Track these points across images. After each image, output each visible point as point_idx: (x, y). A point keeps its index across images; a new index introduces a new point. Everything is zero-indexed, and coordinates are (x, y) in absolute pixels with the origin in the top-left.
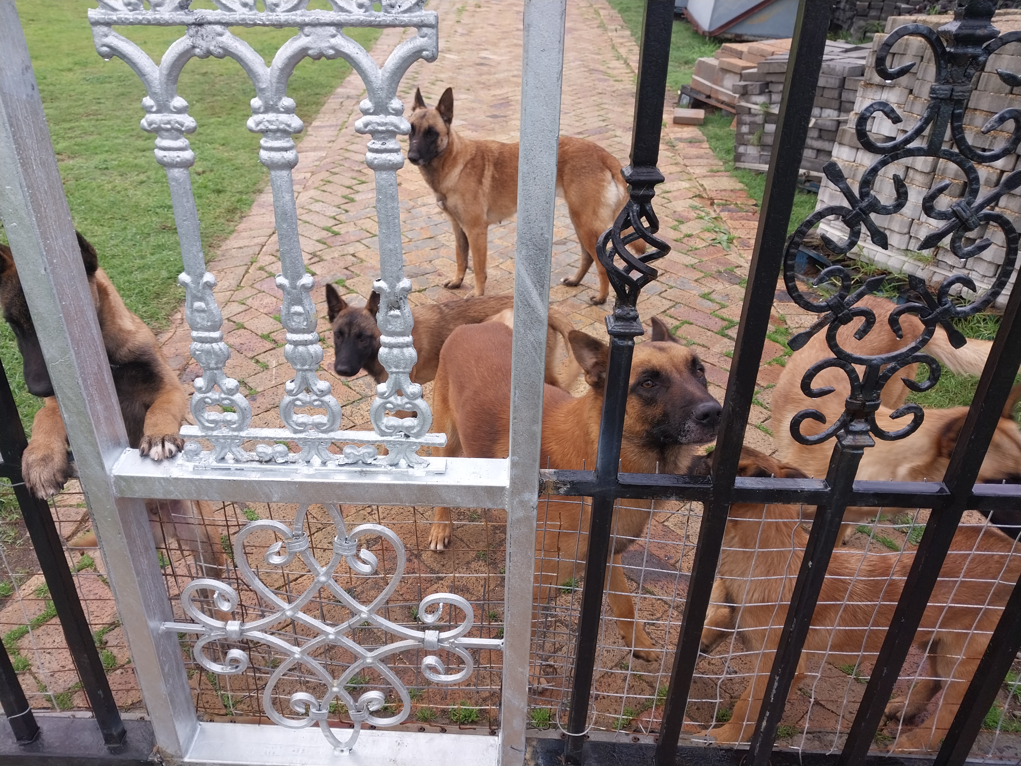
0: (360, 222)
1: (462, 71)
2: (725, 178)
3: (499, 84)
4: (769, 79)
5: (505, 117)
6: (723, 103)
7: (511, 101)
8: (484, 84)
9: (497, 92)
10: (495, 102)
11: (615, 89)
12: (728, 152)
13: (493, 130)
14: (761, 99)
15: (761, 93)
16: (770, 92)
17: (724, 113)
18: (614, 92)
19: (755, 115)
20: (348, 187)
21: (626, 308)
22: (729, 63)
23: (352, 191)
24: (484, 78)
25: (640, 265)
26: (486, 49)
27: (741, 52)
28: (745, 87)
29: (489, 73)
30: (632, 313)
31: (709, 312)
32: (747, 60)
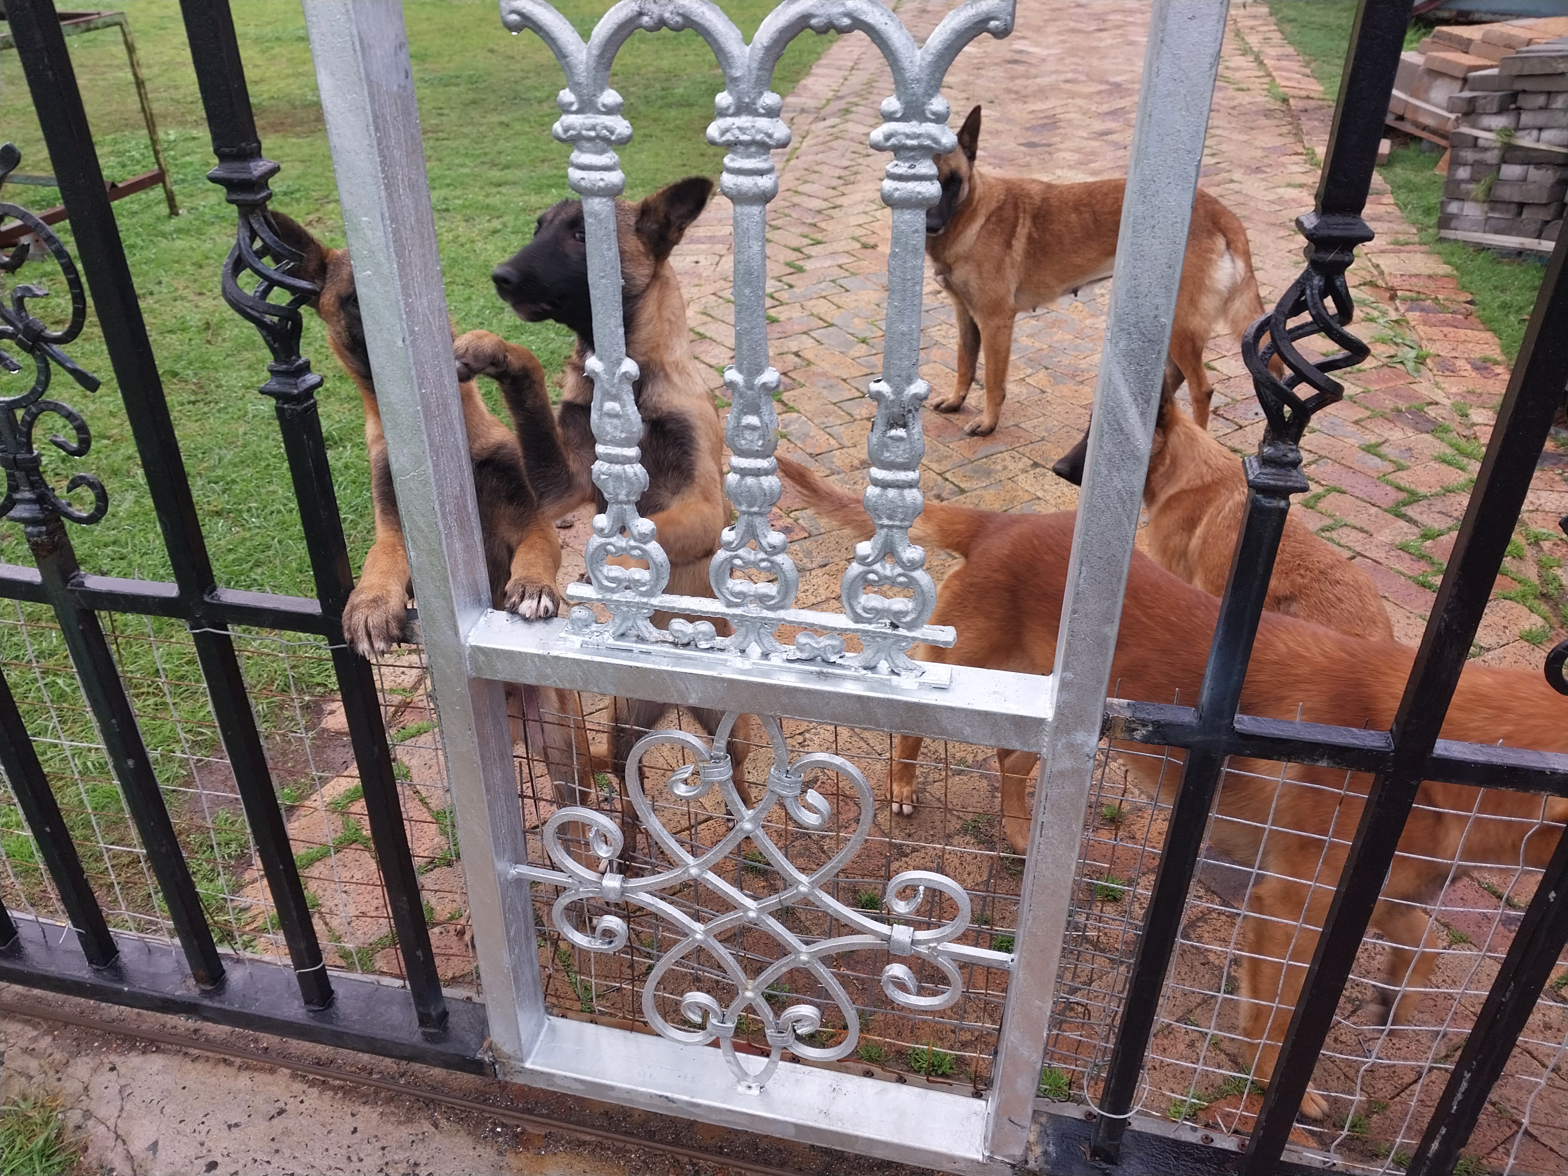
0: (810, 303)
1: (983, 72)
2: (1419, 256)
3: (1042, 93)
4: (1518, 86)
5: (1049, 145)
6: (1425, 128)
7: (1060, 121)
8: (1017, 92)
9: (1039, 106)
10: (1034, 122)
11: (1235, 103)
12: (1427, 211)
13: (1028, 165)
14: (1500, 122)
15: (1502, 110)
16: (1519, 109)
17: (1425, 145)
18: (1234, 108)
19: (1486, 149)
20: (795, 250)
21: (1282, 447)
22: (1444, 60)
23: (800, 255)
24: (1018, 84)
25: (1316, 376)
26: (1023, 38)
27: (1470, 41)
28: (1472, 100)
29: (1027, 76)
30: (1291, 455)
31: (1375, 475)
32: (1479, 55)
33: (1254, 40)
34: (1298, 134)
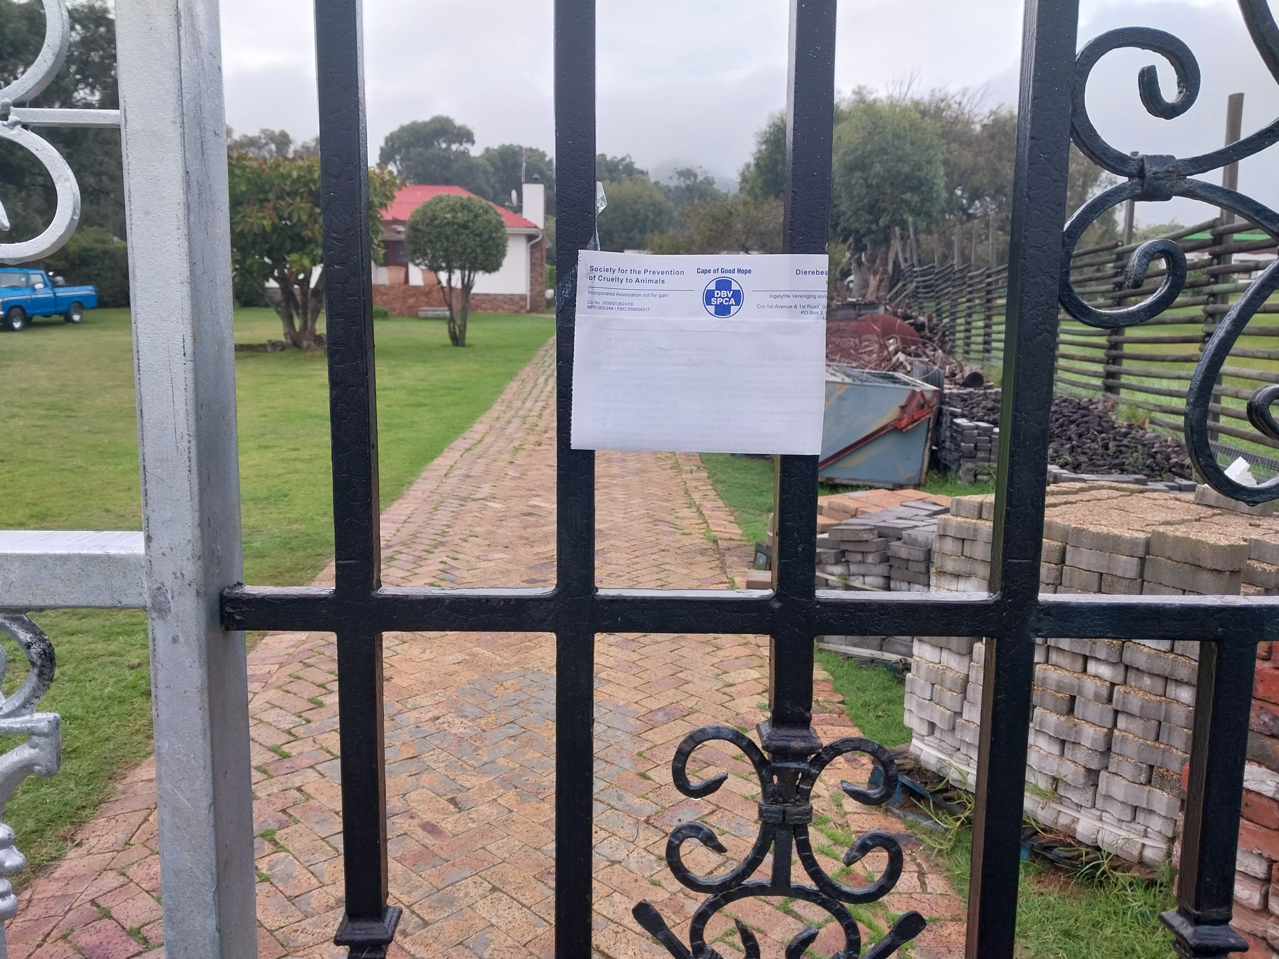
0: (322, 737)
1: (504, 523)
4: (843, 547)
8: (527, 539)
9: (541, 549)
10: (536, 562)
11: (681, 544)
14: (838, 569)
15: (837, 563)
16: (847, 561)
18: (679, 548)
20: (319, 686)
23: (324, 691)
24: (529, 532)
26: (538, 496)
27: (821, 507)
29: (537, 526)
33: (696, 496)
34: (723, 568)
